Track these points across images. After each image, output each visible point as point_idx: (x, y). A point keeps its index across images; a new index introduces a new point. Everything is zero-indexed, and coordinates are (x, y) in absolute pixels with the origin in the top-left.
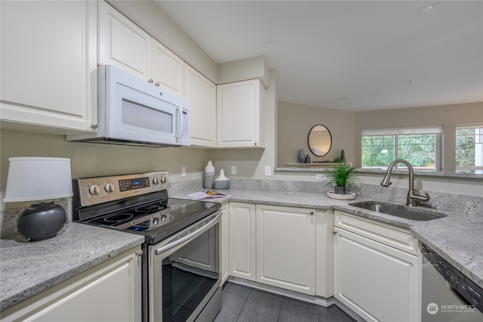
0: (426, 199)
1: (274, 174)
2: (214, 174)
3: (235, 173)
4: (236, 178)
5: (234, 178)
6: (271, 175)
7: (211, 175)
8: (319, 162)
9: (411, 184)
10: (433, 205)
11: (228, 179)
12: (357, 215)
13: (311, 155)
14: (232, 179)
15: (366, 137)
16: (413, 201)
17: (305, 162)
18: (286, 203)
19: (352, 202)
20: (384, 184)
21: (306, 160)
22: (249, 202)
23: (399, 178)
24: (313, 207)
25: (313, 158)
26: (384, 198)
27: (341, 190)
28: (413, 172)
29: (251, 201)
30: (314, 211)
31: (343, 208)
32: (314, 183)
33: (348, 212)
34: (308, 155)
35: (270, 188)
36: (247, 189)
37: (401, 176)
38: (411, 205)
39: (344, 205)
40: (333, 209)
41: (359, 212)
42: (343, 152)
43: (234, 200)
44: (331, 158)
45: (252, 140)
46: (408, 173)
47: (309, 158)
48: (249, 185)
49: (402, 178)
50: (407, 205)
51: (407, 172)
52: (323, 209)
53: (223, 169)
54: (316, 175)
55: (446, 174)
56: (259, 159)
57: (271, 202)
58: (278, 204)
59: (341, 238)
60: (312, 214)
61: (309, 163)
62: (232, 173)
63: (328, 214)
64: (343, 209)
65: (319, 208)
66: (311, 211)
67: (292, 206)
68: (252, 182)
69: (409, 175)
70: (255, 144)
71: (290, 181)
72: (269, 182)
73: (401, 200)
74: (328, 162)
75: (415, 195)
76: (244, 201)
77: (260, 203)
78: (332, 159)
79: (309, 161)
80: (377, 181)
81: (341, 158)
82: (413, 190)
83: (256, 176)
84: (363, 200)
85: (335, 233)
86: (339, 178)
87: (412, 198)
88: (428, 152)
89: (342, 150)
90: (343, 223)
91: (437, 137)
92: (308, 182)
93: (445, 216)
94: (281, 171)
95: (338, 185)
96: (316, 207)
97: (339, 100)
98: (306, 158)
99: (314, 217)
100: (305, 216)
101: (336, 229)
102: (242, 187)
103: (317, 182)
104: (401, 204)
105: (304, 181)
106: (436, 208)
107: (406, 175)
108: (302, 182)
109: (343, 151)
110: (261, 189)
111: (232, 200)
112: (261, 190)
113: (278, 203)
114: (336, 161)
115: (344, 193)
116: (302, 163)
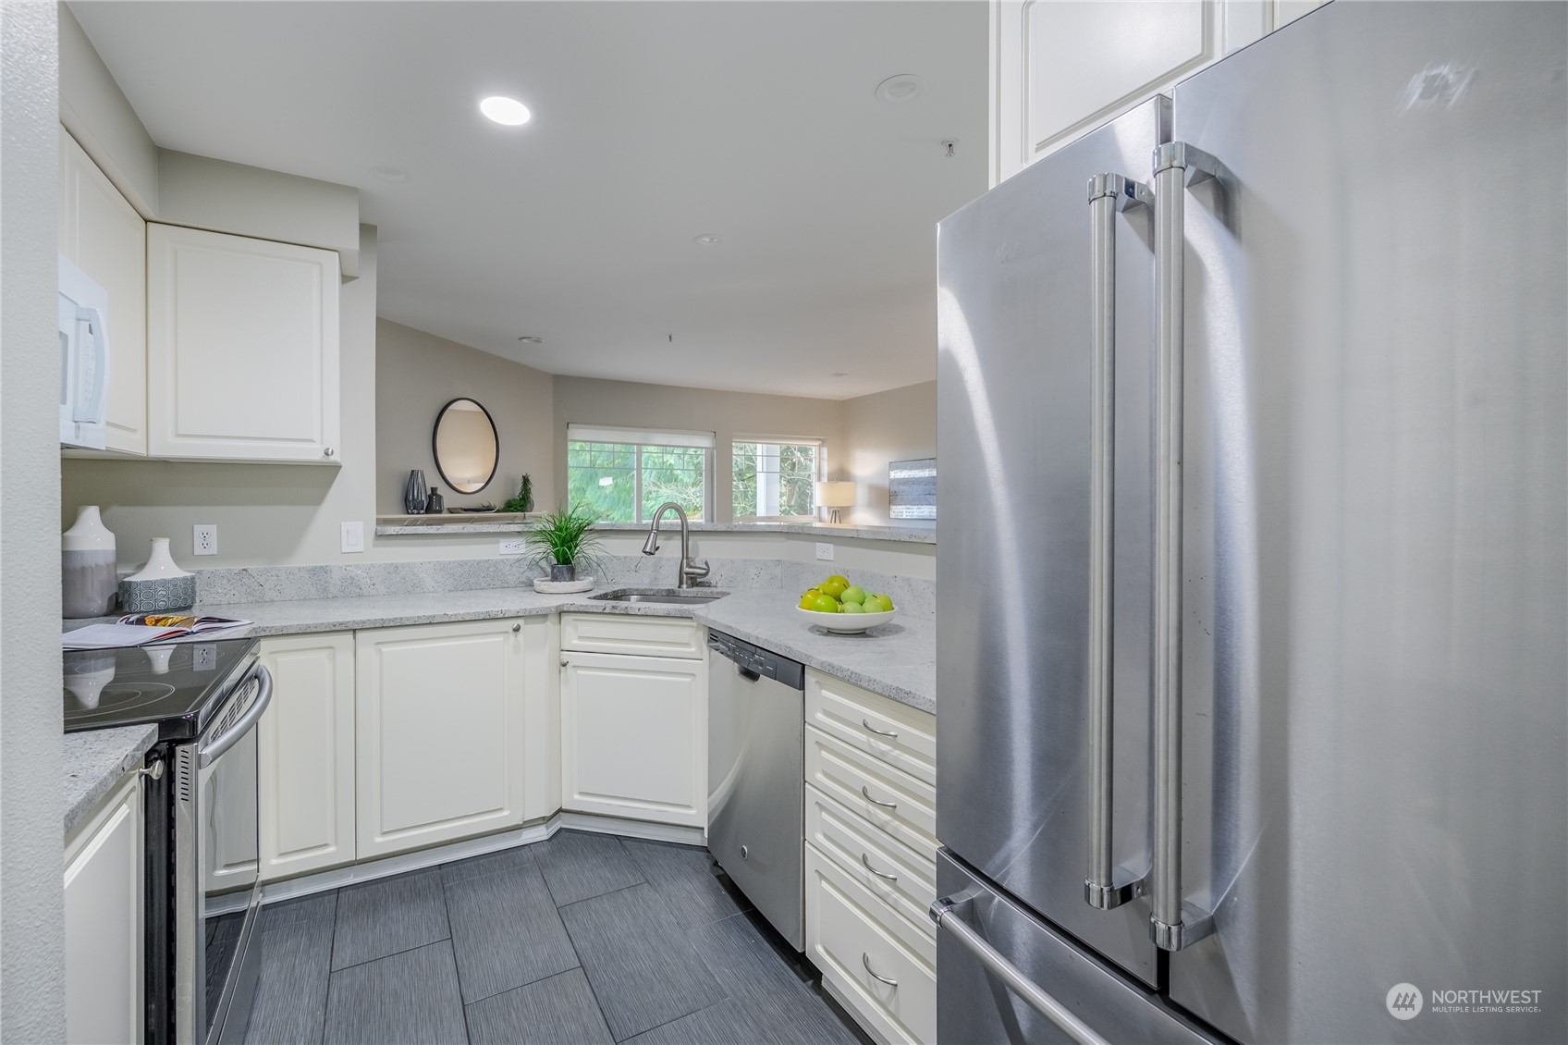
0: (704, 571)
1: (374, 546)
2: (111, 558)
3: (213, 550)
4: (222, 568)
5: (208, 568)
6: (362, 550)
7: (101, 561)
8: (466, 510)
9: (685, 549)
10: (713, 582)
11: (189, 575)
12: (610, 614)
13: (443, 490)
14: (199, 572)
15: (577, 446)
16: (687, 578)
17: (428, 511)
18: (450, 613)
19: (592, 594)
20: (648, 550)
21: (432, 504)
22: (334, 628)
23: (666, 539)
24: (520, 614)
25: (449, 499)
26: (642, 581)
27: (565, 573)
28: (687, 527)
29: (341, 624)
30: (521, 622)
31: (581, 606)
32: (496, 564)
33: (593, 613)
34: (436, 489)
35: (361, 589)
36: (272, 601)
37: (669, 533)
38: (685, 586)
39: (582, 601)
40: (561, 613)
41: (613, 607)
42: (526, 480)
43: (273, 632)
44: (496, 497)
45: (311, 441)
46: (679, 529)
47: (440, 497)
48: (278, 587)
49: (670, 539)
50: (679, 587)
51: (677, 525)
52: (542, 616)
53: (164, 537)
54: (498, 543)
55: (728, 527)
56: (318, 500)
57: (408, 619)
58: (428, 622)
59: (576, 671)
60: (517, 630)
61: (440, 512)
62: (198, 550)
63: (550, 625)
64: (582, 609)
65: (534, 613)
66: (515, 623)
67: (467, 619)
68: (291, 577)
69: (682, 531)
70: (327, 454)
71: (429, 563)
72: (360, 572)
73: (670, 582)
74: (489, 509)
75: (691, 567)
76: (314, 630)
77: (372, 626)
78: (498, 501)
79: (440, 507)
80: (633, 547)
81: (523, 497)
82: (687, 558)
83: (308, 555)
84: (609, 589)
85: (564, 665)
86: (562, 546)
87: (687, 574)
88: (687, 485)
89: (524, 477)
90: (580, 638)
91: (706, 455)
92: (479, 563)
93: (729, 594)
94: (402, 535)
95: (558, 561)
96: (527, 613)
97: (524, 340)
98: (430, 498)
99: (521, 634)
100: (500, 639)
101: (566, 656)
102: (250, 598)
103: (502, 560)
104: (671, 588)
105: (470, 561)
106: (716, 587)
107: (675, 532)
108: (462, 564)
109: (528, 480)
110: (330, 596)
111: (263, 634)
112: (327, 598)
113: (429, 617)
114: (509, 507)
115: (572, 578)
116: (419, 513)
